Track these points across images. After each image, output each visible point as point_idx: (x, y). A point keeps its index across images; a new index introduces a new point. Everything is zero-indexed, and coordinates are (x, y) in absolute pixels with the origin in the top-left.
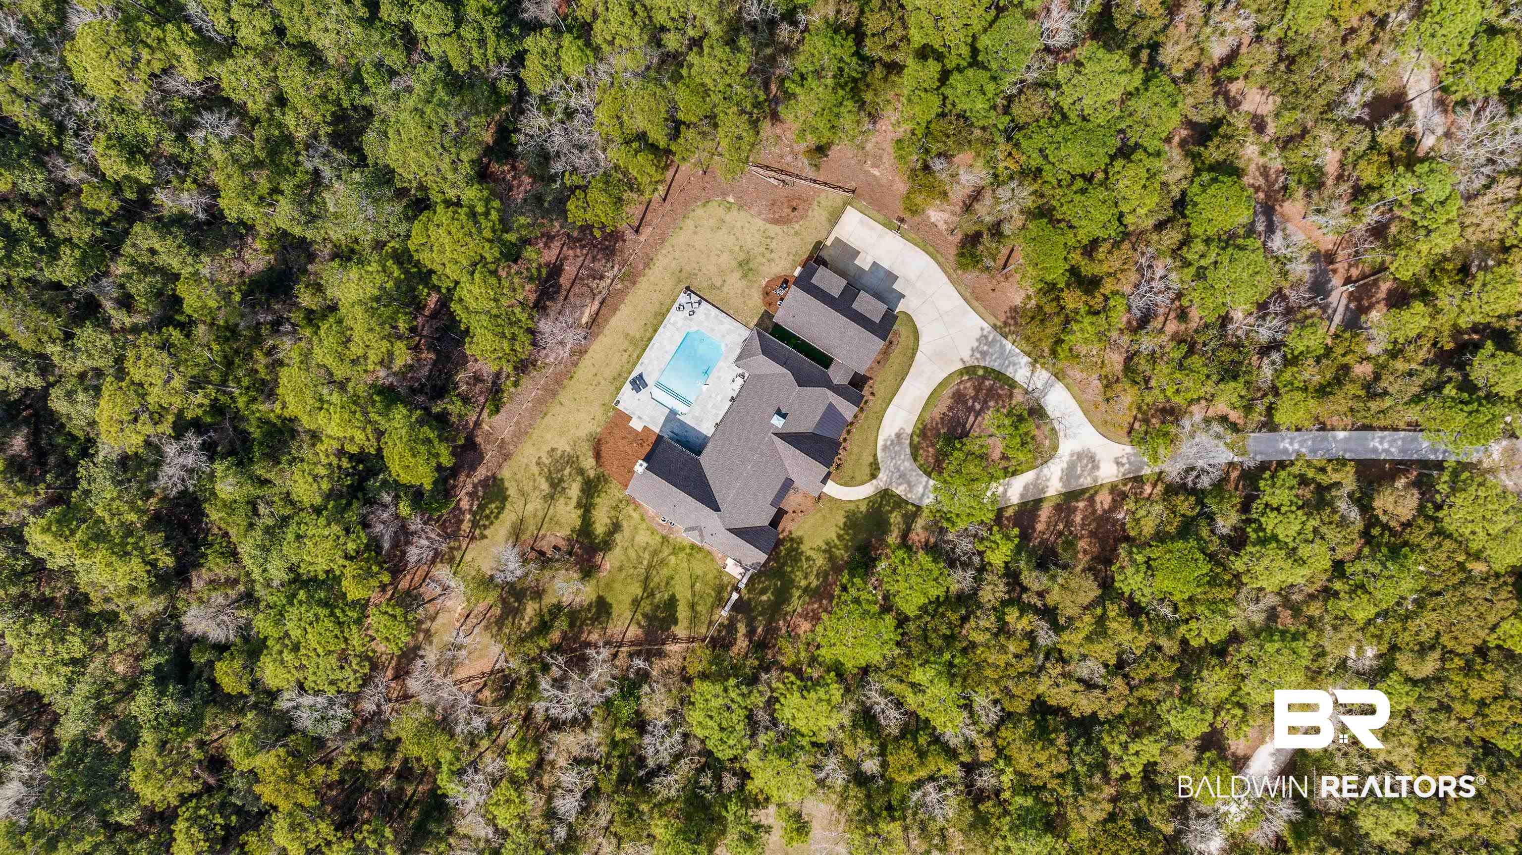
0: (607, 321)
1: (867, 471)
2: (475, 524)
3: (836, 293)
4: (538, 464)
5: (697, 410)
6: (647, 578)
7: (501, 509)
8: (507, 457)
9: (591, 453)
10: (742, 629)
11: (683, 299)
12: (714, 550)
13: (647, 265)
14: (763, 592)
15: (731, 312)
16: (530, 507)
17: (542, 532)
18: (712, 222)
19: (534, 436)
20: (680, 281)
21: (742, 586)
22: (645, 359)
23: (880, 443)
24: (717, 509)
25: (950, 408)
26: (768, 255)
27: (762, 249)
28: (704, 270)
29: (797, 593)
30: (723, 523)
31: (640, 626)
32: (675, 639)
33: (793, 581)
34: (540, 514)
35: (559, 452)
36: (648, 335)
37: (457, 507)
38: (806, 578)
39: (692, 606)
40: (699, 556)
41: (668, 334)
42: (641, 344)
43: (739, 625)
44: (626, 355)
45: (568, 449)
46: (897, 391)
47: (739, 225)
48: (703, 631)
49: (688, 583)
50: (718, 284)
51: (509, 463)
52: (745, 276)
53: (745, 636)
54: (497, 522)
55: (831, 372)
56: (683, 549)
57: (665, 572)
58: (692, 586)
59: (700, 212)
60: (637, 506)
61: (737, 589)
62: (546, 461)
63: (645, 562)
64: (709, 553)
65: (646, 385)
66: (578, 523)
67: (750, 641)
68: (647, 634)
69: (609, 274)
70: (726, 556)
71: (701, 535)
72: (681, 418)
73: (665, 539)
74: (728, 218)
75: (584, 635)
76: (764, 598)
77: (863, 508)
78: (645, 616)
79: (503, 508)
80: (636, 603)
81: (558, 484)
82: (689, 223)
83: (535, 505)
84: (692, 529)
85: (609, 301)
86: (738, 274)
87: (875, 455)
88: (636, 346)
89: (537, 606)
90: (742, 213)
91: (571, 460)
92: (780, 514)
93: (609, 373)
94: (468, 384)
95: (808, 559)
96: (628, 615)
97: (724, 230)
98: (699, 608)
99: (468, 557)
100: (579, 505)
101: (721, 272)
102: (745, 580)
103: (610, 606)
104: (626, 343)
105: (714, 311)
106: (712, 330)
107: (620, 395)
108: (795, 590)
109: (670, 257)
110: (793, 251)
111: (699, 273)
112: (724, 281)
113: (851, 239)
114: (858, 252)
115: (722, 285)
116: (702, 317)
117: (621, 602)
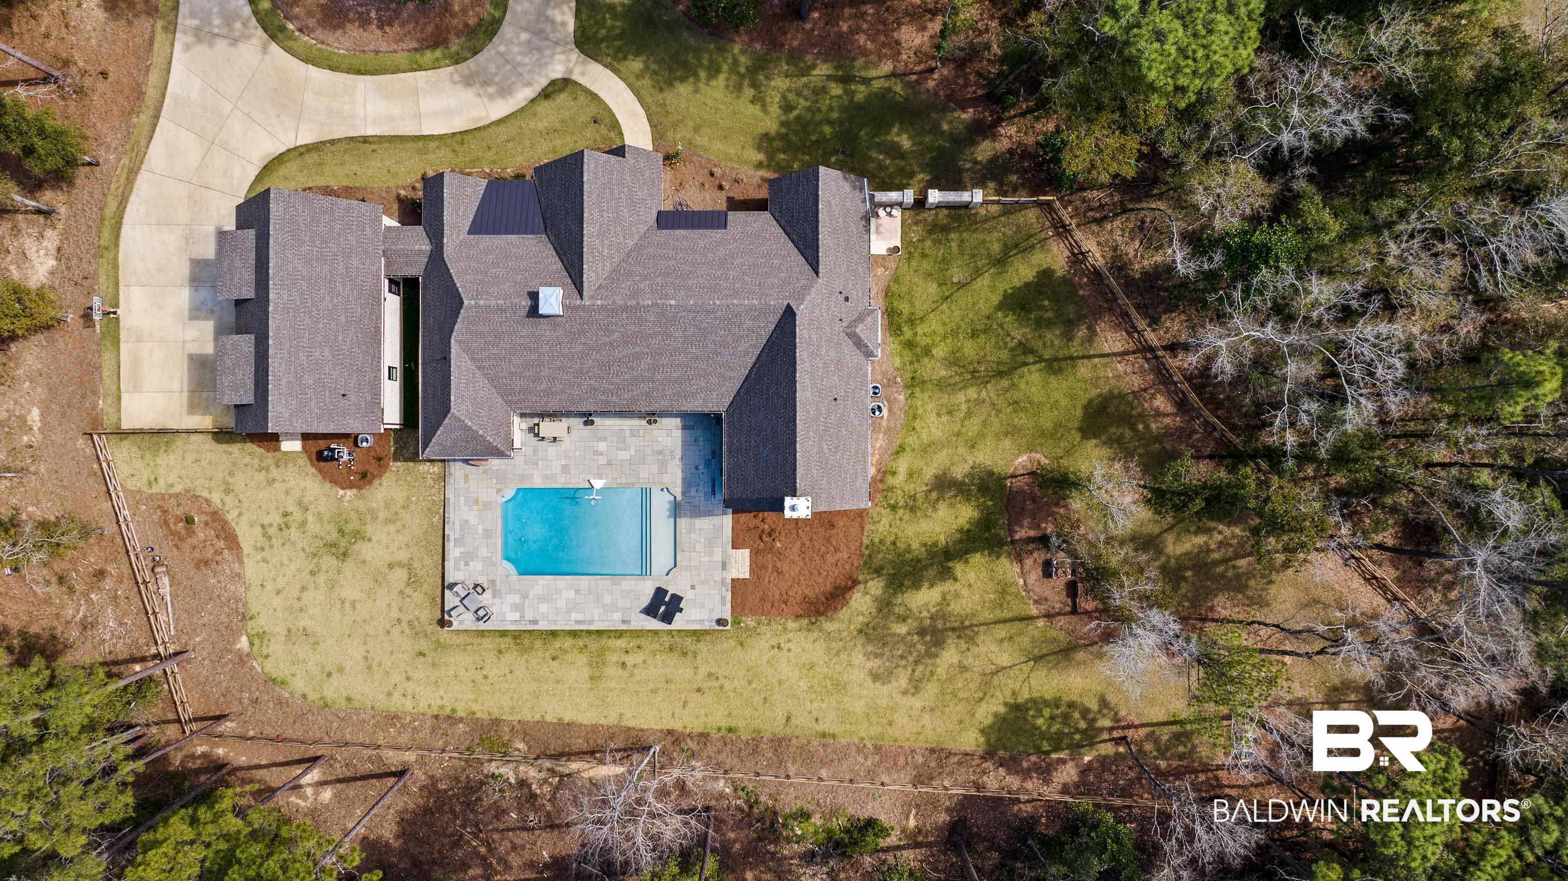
0: (594, 729)
2: (1090, 737)
3: (243, 343)
4: (916, 689)
5: (647, 472)
6: (1000, 374)
7: (1038, 704)
8: (940, 754)
9: (844, 613)
10: (985, 150)
11: (463, 620)
12: (876, 290)
13: (452, 719)
14: (895, 151)
15: (436, 520)
16: (1004, 659)
17: (1034, 611)
18: (303, 651)
19: (876, 730)
20: (439, 646)
21: (909, 196)
22: (612, 622)
23: (500, 109)
24: (789, 314)
25: (364, 20)
26: (297, 516)
27: (293, 533)
28: (395, 613)
29: (861, 92)
30: (808, 287)
31: (1092, 333)
32: (1078, 257)
33: (844, 110)
34: (1001, 632)
35: (874, 664)
36: (568, 643)
37: (1081, 787)
38: (824, 90)
39: (1001, 262)
40: (904, 308)
41: (543, 608)
42: (593, 645)
43: (982, 158)
44: (630, 660)
45: (858, 658)
46: (393, 138)
47: (277, 602)
48: (1032, 215)
49: (963, 299)
50: (401, 574)
51: (950, 745)
52: (358, 535)
53: (994, 137)
54: (1065, 699)
55: (416, 270)
56: (910, 345)
57: (970, 349)
58: (962, 286)
59: (299, 685)
60: (885, 472)
61: (920, 203)
62: (902, 679)
63: (972, 393)
64: (888, 293)
65: (660, 592)
66: (977, 558)
67: (998, 121)
68: (1097, 314)
69: (508, 772)
70: (879, 260)
71: (860, 318)
72: (678, 491)
73: (914, 383)
74: (280, 629)
75: (1167, 420)
76: (905, 142)
78: (1068, 337)
79: (1034, 701)
80: (1056, 366)
81: (934, 631)
82: (332, 691)
83: (994, 651)
84: (859, 343)
85: (555, 746)
86: (365, 550)
87: (532, 102)
88: (602, 652)
89: (1170, 538)
90: (254, 608)
91: (876, 635)
92: (736, 205)
93: (682, 671)
95: (787, 107)
96: (1084, 369)
97: (304, 621)
98: (996, 247)
99: (1159, 715)
100: (946, 574)
101: (378, 579)
102: (894, 196)
103: (1087, 406)
104: (612, 671)
105: (454, 552)
106: (488, 534)
107: (706, 626)
108: (859, 97)
109: (410, 687)
110: (261, 477)
111: (405, 618)
112: (391, 566)
113: (176, 386)
114: (191, 358)
115: (400, 565)
116: (476, 565)
117: (1073, 397)
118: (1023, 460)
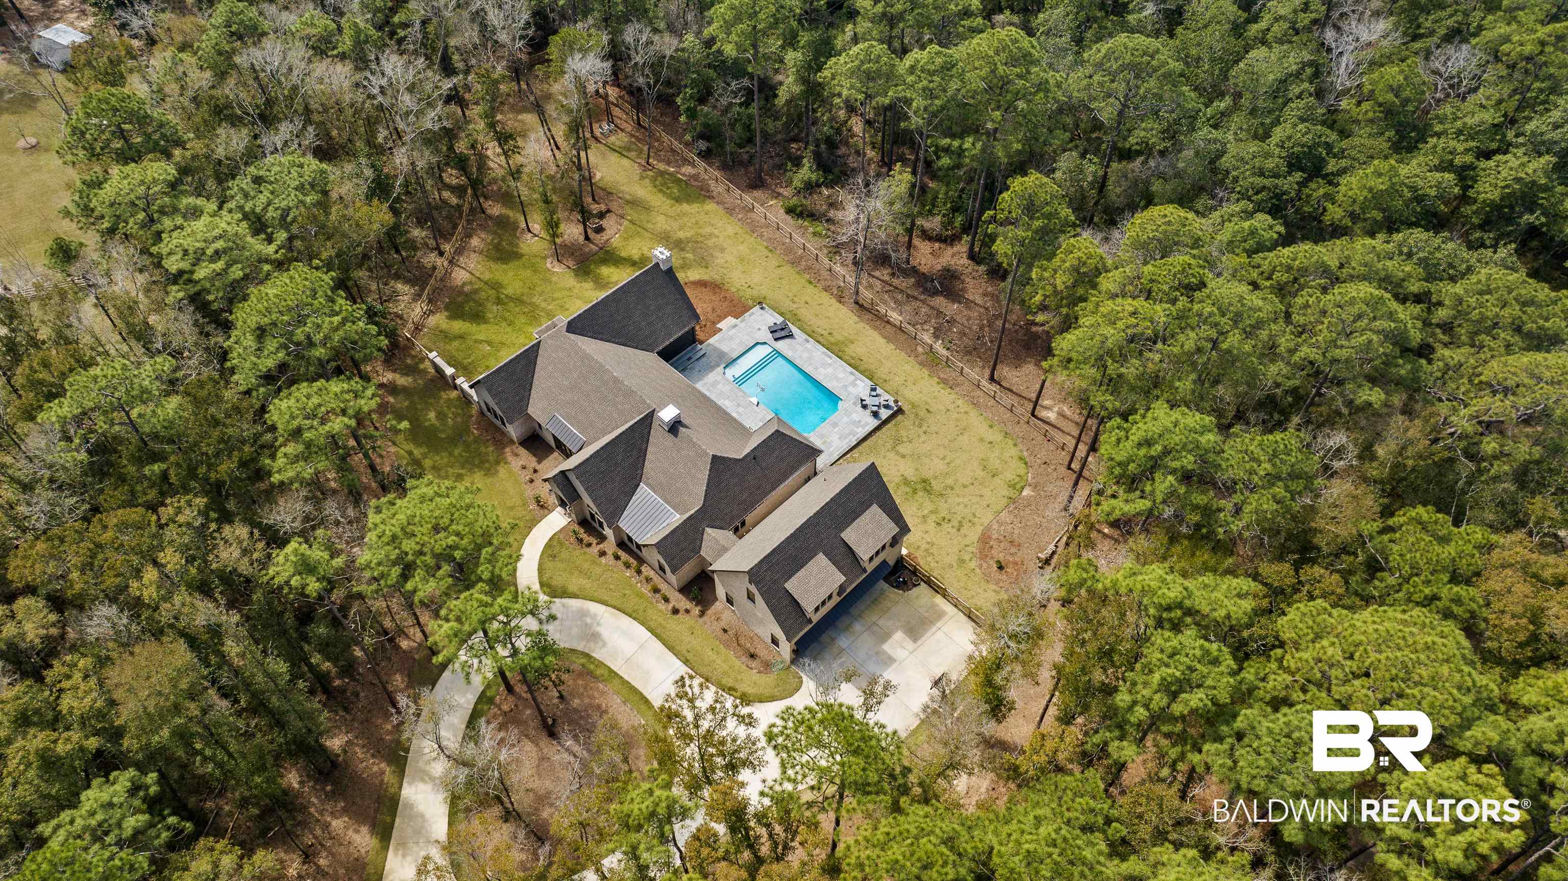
0: (876, 328)
1: (558, 581)
2: (662, 173)
4: (711, 235)
6: (522, 302)
7: (668, 196)
8: (729, 211)
9: (706, 278)
10: (403, 381)
11: (887, 400)
13: (943, 381)
14: (442, 416)
15: (856, 453)
16: (661, 217)
17: (626, 223)
18: (995, 463)
19: (745, 236)
20: (914, 406)
22: (815, 346)
26: (933, 517)
27: (943, 513)
28: (923, 438)
31: (464, 284)
32: (429, 312)
33: (437, 452)
34: (649, 226)
36: (845, 356)
37: (686, 161)
38: (434, 468)
39: (461, 336)
41: (841, 375)
42: (836, 349)
43: (410, 379)
44: (825, 332)
45: (720, 261)
46: (671, 648)
47: (987, 492)
48: (423, 341)
49: (495, 338)
50: (901, 449)
51: (721, 211)
52: (907, 483)
53: (391, 382)
54: (655, 190)
57: (521, 319)
58: (489, 343)
59: (1013, 451)
63: (543, 304)
65: (777, 339)
66: (624, 253)
69: (939, 345)
72: (720, 369)
74: (997, 480)
75: (482, 236)
76: (432, 415)
78: (476, 291)
79: (669, 198)
80: (496, 286)
82: (995, 436)
83: (661, 223)
85: (902, 337)
86: (911, 474)
87: (575, 596)
88: (835, 344)
90: (1003, 501)
91: (704, 263)
92: (539, 447)
93: (805, 312)
94: (829, 197)
95: (460, 477)
96: (487, 276)
97: (980, 473)
98: (456, 343)
99: (625, 160)
101: (917, 457)
103: (505, 263)
104: (839, 336)
105: (861, 432)
106: (835, 425)
107: (770, 311)
108: (424, 449)
109: (951, 407)
110: (934, 550)
111: (921, 431)
112: (903, 456)
113: (939, 635)
114: (915, 640)
115: (898, 453)
116: (855, 417)
117: (505, 271)
118: (558, 269)
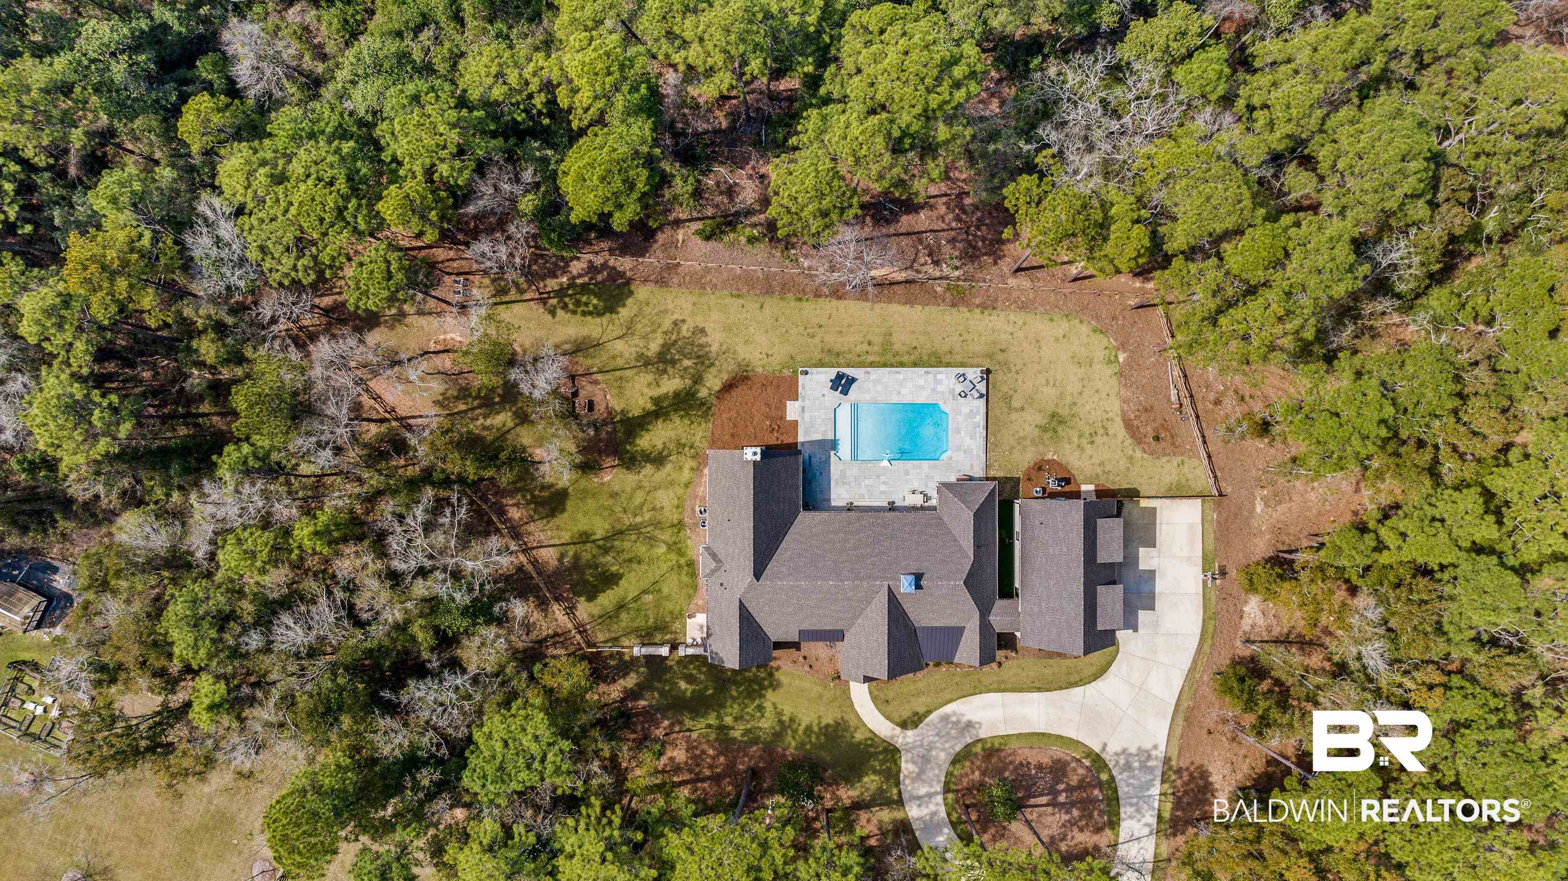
0: (890, 300)
1: (906, 714)
2: (561, 293)
3: (1103, 557)
4: (675, 323)
5: (854, 471)
6: (621, 532)
7: (598, 313)
8: (661, 282)
9: (725, 376)
10: (630, 681)
11: (973, 374)
12: (703, 590)
13: (983, 307)
14: (690, 679)
15: (992, 439)
16: (619, 345)
17: (599, 377)
18: (1082, 352)
19: (704, 300)
20: (990, 356)
21: (682, 652)
22: (877, 373)
23: (948, 709)
24: (758, 575)
25: (1040, 767)
26: (1084, 441)
27: (1087, 430)
28: (1020, 378)
29: (712, 720)
30: (747, 591)
31: (560, 560)
32: (570, 610)
33: (723, 706)
34: (620, 362)
35: (703, 340)
36: (905, 359)
37: (567, 261)
38: (736, 719)
39: (621, 606)
40: (685, 579)
41: (921, 382)
42: (889, 357)
43: (633, 675)
44: (865, 347)
45: (714, 348)
46: (1021, 690)
47: (1099, 385)
48: (601, 637)
49: (644, 584)
50: (1016, 404)
51: (656, 289)
52: (1044, 429)
53: (625, 690)
54: (578, 317)
55: (1000, 604)
56: (680, 553)
57: (642, 549)
58: (645, 592)
59: (1085, 329)
60: (697, 470)
61: (674, 647)
62: (685, 331)
63: (639, 519)
64: (695, 587)
65: (845, 392)
66: (636, 412)
67: (623, 700)
68: (558, 572)
69: (946, 270)
70: (702, 610)
71: (713, 572)
72: (833, 459)
73: (679, 526)
74: (1096, 367)
75: (511, 502)
76: (683, 685)
77: (859, 736)
78: (576, 557)
79: (600, 315)
80: (585, 538)
81: (666, 362)
82: (1063, 325)
83: (625, 349)
84: (714, 556)
85: (915, 288)
86: (1040, 419)
87: (929, 712)
88: (884, 352)
89: (510, 424)
90: (1114, 381)
91: (704, 360)
92: (796, 646)
93: (832, 339)
94: (718, 184)
95: (760, 708)
96: (566, 537)
97: (1081, 372)
98: (624, 615)
99: (518, 308)
100: (656, 401)
101: (1030, 400)
102: (690, 651)
103: (563, 510)
104: (878, 340)
105: (980, 419)
106: (958, 431)
107: (814, 370)
108: (714, 715)
109: (1010, 329)
110: (1108, 468)
111: (1013, 374)
112: (1022, 409)
113: (1164, 527)
114: (1154, 546)
115: (1017, 410)
116: (965, 410)
117: (575, 520)
118: (607, 477)
